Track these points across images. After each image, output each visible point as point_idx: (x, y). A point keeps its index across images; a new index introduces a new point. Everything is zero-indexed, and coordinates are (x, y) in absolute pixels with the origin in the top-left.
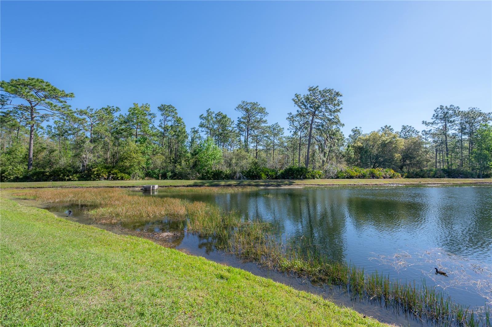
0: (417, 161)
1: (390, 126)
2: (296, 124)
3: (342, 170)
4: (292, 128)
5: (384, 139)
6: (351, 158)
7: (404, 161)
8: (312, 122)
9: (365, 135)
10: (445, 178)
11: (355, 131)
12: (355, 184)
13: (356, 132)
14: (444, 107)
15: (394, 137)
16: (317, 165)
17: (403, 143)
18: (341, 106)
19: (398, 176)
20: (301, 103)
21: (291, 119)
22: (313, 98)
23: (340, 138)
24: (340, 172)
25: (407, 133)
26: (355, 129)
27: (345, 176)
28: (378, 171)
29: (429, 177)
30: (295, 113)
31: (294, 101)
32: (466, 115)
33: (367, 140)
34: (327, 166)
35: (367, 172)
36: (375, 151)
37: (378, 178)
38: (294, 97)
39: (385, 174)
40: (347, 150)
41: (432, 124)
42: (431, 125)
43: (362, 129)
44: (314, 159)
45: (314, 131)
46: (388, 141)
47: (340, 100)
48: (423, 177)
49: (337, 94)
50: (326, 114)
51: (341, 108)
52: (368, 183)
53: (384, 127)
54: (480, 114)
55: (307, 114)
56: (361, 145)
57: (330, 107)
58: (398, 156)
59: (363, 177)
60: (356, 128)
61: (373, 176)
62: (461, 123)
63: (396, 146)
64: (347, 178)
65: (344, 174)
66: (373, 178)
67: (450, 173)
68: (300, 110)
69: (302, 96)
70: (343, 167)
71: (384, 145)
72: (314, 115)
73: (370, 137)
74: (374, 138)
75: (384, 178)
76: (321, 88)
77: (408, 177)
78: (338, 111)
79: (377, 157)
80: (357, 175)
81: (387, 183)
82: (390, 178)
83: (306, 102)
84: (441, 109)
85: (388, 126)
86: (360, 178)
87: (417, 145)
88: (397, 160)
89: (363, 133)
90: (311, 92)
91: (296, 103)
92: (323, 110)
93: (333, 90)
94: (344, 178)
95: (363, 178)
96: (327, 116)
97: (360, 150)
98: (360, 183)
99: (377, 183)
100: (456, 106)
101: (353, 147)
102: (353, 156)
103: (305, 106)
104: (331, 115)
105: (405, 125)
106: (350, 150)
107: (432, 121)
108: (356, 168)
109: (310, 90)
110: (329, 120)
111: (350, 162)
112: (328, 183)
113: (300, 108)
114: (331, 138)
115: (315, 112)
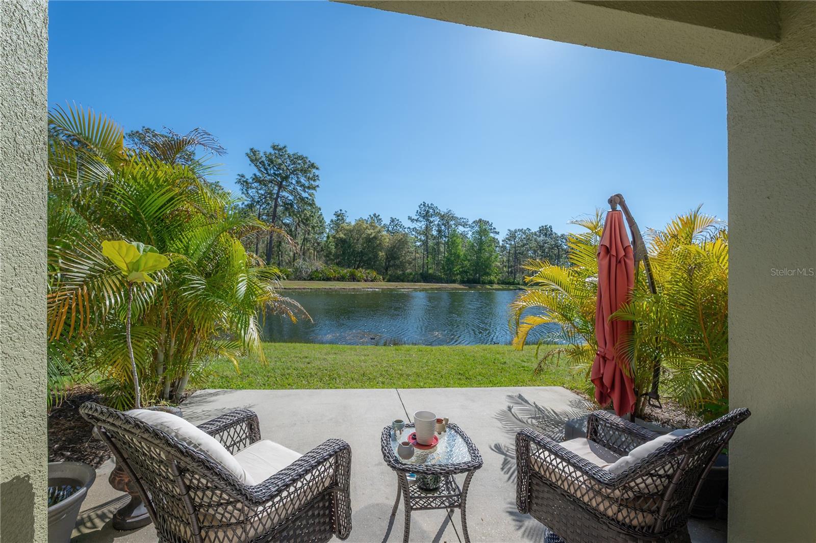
0: (401, 262)
1: (379, 216)
2: (252, 192)
3: (317, 270)
4: (246, 198)
5: (369, 232)
6: (330, 253)
7: (389, 261)
8: (278, 196)
9: (349, 224)
10: (420, 282)
11: (338, 216)
12: (331, 287)
13: (340, 216)
14: (426, 205)
15: (379, 232)
16: (286, 258)
17: (388, 240)
18: (317, 183)
19: (380, 279)
20: (260, 163)
21: (244, 184)
22: (279, 161)
23: (316, 225)
24: (315, 271)
25: (395, 228)
26: (339, 212)
27: (321, 277)
28: (361, 273)
29: (408, 281)
30: (249, 176)
31: (249, 157)
32: (442, 217)
33: (351, 231)
34: (299, 262)
35: (347, 273)
36: (359, 247)
37: (359, 281)
38: (249, 152)
39: (367, 277)
40: (327, 242)
41: (417, 221)
42: (415, 222)
43: (347, 214)
44: (280, 250)
45: (280, 209)
46: (373, 236)
47: (317, 174)
48: (403, 281)
49: (313, 166)
50: (299, 188)
51: (318, 186)
52: (345, 287)
53: (372, 216)
54: (453, 218)
55: (271, 181)
56: (344, 237)
57: (303, 180)
58: (382, 254)
59: (342, 279)
60: (341, 210)
61: (353, 278)
62: (438, 225)
63: (380, 243)
64: (324, 280)
65: (321, 275)
66: (354, 281)
67: (426, 278)
68: (258, 174)
69: (262, 154)
70: (319, 265)
71: (370, 240)
72: (280, 186)
73: (354, 226)
74: (358, 228)
75: (366, 281)
76: (290, 151)
77: (389, 281)
78: (314, 188)
79: (362, 254)
80: (335, 276)
81: (366, 287)
82: (372, 281)
83: (269, 165)
84: (424, 205)
85: (377, 215)
86: (339, 281)
87: (402, 243)
88: (381, 260)
89: (347, 221)
90: (277, 152)
91: (252, 161)
92: (294, 182)
93: (307, 158)
94: (320, 280)
95: (343, 281)
96: (299, 191)
97: (342, 243)
98: (337, 287)
99: (356, 287)
100: (435, 205)
101: (334, 237)
102: (333, 251)
103: (266, 169)
104: (305, 191)
105: (394, 218)
106: (330, 242)
107: (416, 218)
108: (335, 268)
109: (274, 148)
110: (302, 199)
111: (328, 258)
112: (298, 286)
113: (259, 170)
114: (304, 223)
115: (281, 182)
